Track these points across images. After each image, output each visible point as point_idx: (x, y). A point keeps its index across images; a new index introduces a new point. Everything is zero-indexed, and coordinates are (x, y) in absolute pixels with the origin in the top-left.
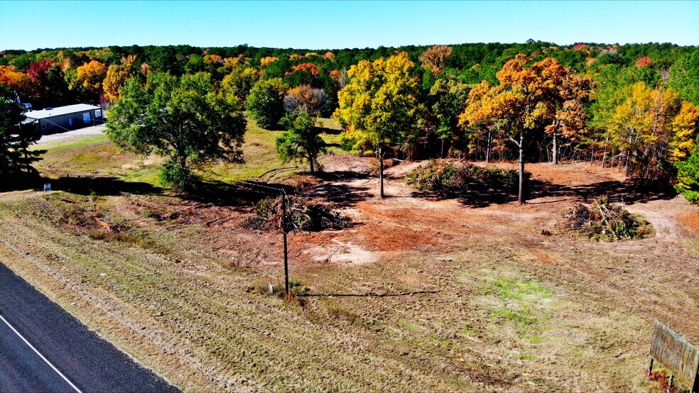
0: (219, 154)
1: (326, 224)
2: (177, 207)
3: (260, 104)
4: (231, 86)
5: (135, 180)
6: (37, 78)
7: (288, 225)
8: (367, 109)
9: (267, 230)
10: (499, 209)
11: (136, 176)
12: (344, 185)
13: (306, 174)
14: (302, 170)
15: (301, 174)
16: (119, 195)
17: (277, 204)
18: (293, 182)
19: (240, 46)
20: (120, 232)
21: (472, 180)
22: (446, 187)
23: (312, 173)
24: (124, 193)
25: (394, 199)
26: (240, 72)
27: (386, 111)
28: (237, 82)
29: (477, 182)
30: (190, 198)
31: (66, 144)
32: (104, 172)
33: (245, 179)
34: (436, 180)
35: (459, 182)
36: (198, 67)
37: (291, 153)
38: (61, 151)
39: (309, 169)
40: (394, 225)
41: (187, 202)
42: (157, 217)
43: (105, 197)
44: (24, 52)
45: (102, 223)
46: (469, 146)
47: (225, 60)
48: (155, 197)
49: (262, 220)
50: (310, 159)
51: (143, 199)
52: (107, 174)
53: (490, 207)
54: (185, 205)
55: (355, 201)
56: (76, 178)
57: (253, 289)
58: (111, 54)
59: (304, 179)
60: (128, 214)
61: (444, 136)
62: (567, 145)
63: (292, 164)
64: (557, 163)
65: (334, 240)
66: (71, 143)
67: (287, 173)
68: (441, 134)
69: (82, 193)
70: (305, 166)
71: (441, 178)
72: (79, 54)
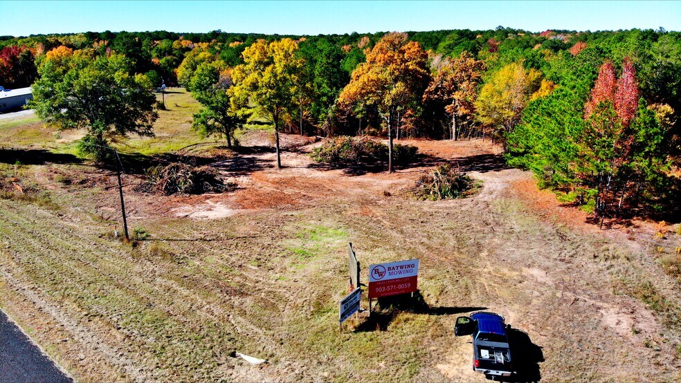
0: (132, 128)
1: (207, 188)
2: (90, 175)
3: (203, 86)
4: (187, 69)
5: (63, 152)
6: (9, 62)
7: (171, 189)
8: (254, 86)
9: (154, 193)
10: (371, 177)
11: (65, 149)
12: (254, 158)
13: (224, 148)
14: (222, 145)
15: (219, 148)
16: (42, 164)
17: (166, 171)
18: (209, 155)
19: (214, 31)
20: (29, 194)
21: (364, 153)
22: (342, 159)
23: (230, 147)
24: (48, 163)
25: (289, 169)
26: (194, 56)
27: (271, 88)
28: (192, 65)
29: (368, 155)
30: (104, 168)
31: (15, 121)
32: (38, 146)
33: (165, 152)
34: (334, 154)
35: (352, 155)
36: (165, 51)
37: (210, 129)
38: (8, 128)
39: (227, 145)
40: (270, 189)
41: (101, 170)
42: (67, 182)
43: (29, 166)
44: (12, 37)
45: (18, 187)
46: (382, 125)
47: (195, 45)
48: (74, 166)
49: (152, 184)
50: (227, 134)
51: (62, 168)
52: (40, 147)
53: (365, 176)
54: (99, 173)
55: (253, 171)
56: (9, 150)
57: (104, 235)
58: (84, 39)
59: (220, 153)
60: (43, 180)
61: (359, 116)
62: (465, 123)
63: (212, 138)
64: (456, 140)
65: (207, 201)
66: (20, 121)
67: (206, 148)
68: (358, 113)
69: (9, 163)
70: (224, 140)
71: (339, 152)
72: (52, 40)
